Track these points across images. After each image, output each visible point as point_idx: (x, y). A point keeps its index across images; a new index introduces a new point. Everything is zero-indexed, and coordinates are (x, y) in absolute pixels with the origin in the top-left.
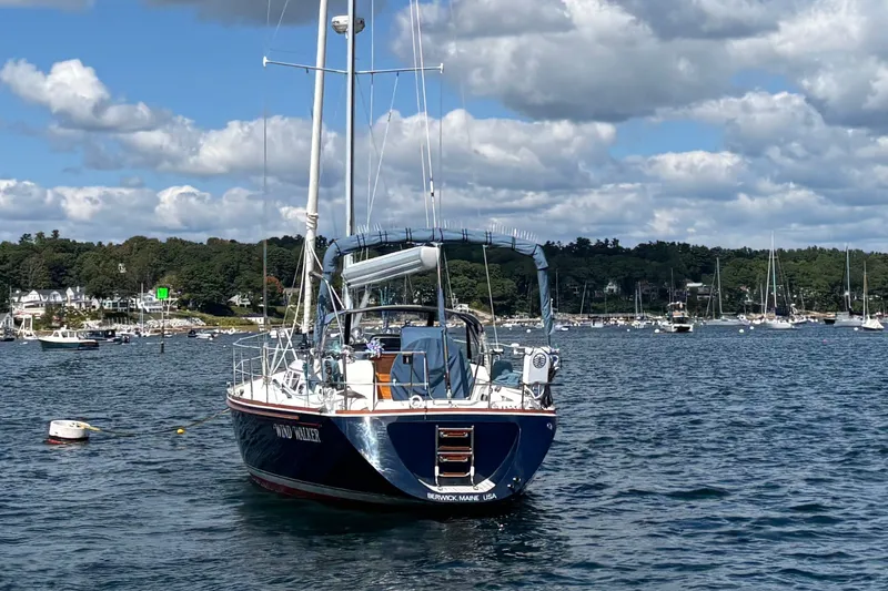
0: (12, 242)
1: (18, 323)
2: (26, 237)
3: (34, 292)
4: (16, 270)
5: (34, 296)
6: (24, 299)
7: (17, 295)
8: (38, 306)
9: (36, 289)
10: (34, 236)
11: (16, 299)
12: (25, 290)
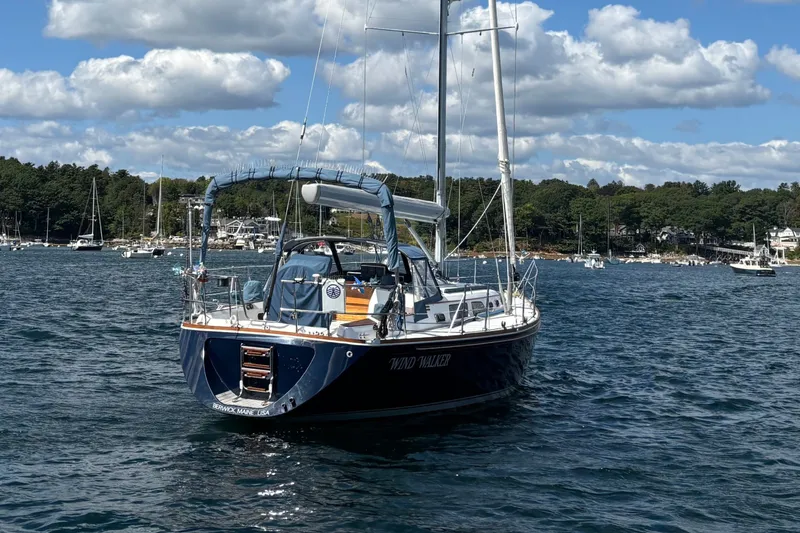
0: (772, 189)
1: (773, 252)
2: (783, 185)
3: (788, 229)
4: (772, 212)
5: (788, 232)
6: (780, 235)
7: (774, 231)
8: (792, 240)
9: (790, 226)
10: (790, 185)
11: (773, 234)
12: (782, 228)
